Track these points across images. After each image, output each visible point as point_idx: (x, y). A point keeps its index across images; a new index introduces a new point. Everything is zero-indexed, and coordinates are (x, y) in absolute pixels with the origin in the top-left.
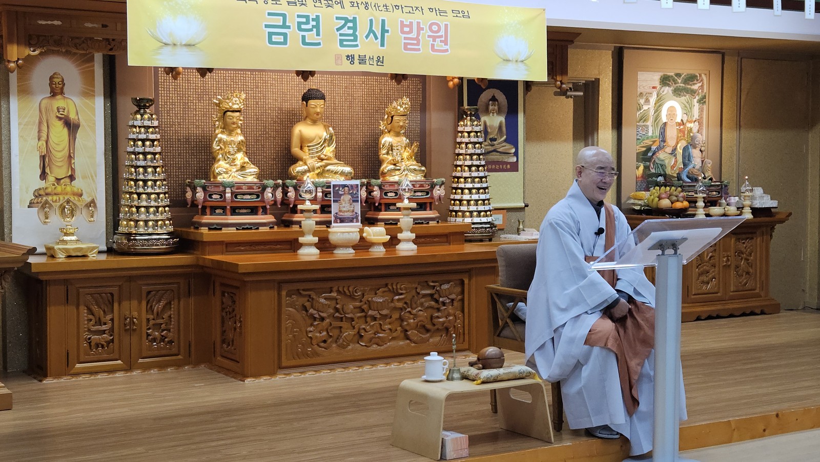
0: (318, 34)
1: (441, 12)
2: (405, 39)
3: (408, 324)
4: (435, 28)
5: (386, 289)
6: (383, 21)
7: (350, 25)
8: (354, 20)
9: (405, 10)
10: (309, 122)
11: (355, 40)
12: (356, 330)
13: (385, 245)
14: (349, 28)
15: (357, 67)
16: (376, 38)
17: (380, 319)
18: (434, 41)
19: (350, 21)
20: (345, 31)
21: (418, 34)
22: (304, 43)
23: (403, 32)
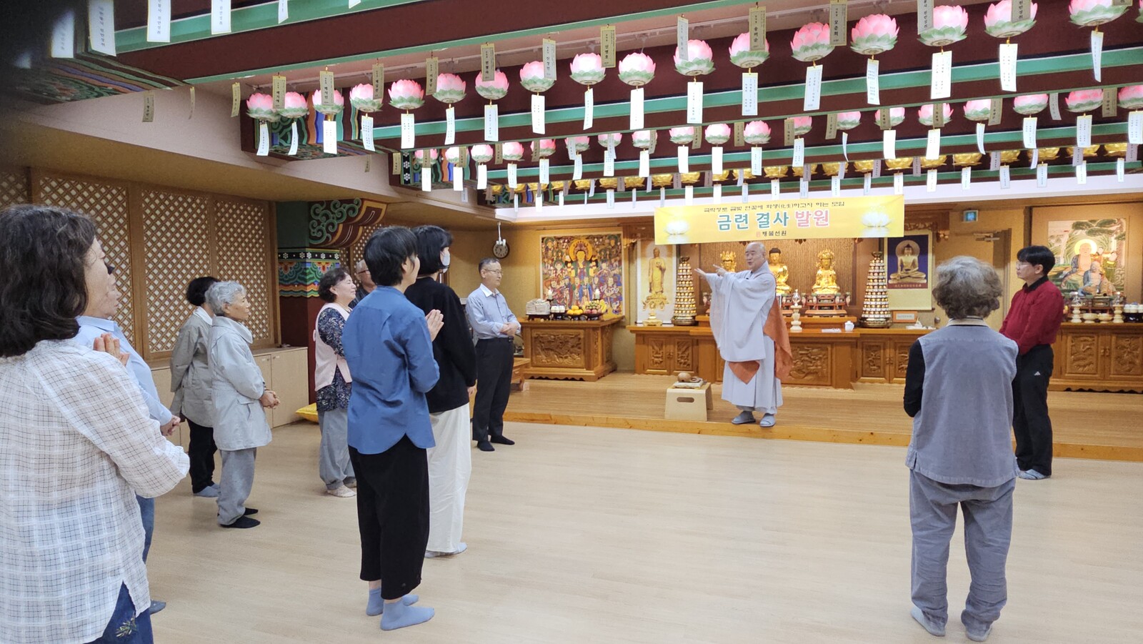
0: (746, 223)
1: (824, 205)
2: (800, 221)
4: (819, 213)
6: (785, 213)
9: (800, 206)
10: (772, 264)
11: (768, 224)
14: (765, 218)
16: (781, 222)
18: (818, 220)
19: (766, 215)
20: (763, 220)
21: (807, 218)
22: (738, 227)
23: (797, 217)
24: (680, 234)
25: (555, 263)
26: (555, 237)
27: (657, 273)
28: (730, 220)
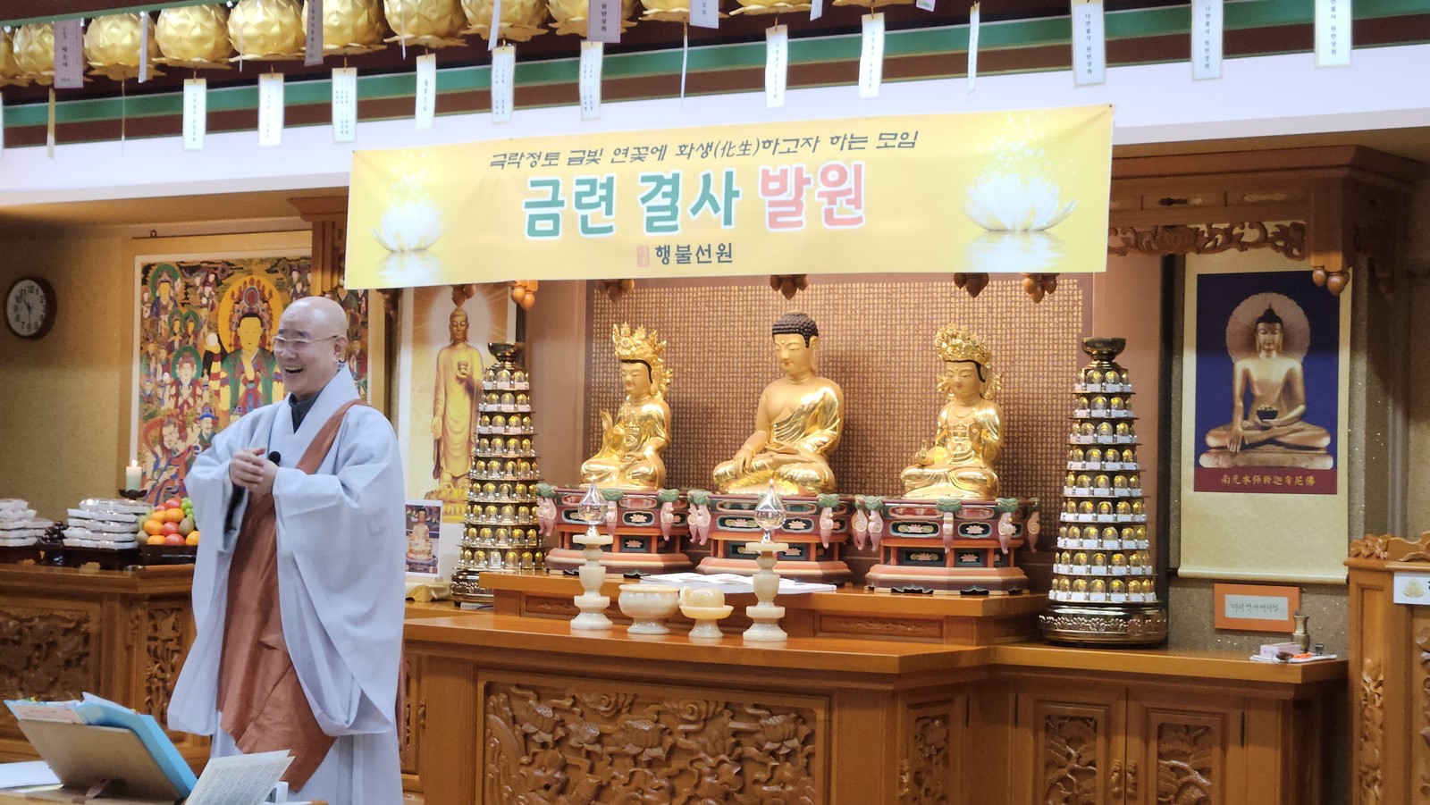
24: (419, 250)
25: (177, 357)
26: (178, 264)
27: (460, 403)
28: (560, 198)
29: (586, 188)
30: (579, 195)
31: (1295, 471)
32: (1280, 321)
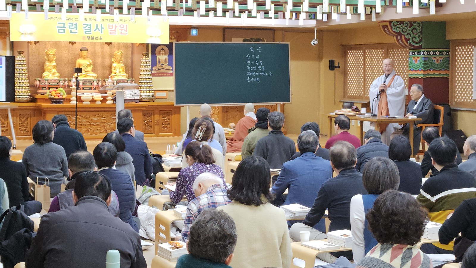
0: (76, 29)
1: (125, 21)
2: (110, 30)
3: (107, 128)
4: (122, 26)
5: (98, 116)
6: (102, 25)
7: (89, 26)
8: (90, 25)
9: (111, 20)
10: (82, 58)
11: (91, 31)
12: (87, 129)
13: (101, 101)
14: (88, 27)
15: (91, 40)
16: (99, 30)
17: (96, 126)
18: (122, 30)
19: (89, 25)
20: (87, 28)
21: (115, 28)
22: (71, 32)
23: (109, 28)
24: (30, 34)
28: (65, 26)
29: (71, 25)
30: (69, 26)
31: (167, 73)
32: (164, 50)
